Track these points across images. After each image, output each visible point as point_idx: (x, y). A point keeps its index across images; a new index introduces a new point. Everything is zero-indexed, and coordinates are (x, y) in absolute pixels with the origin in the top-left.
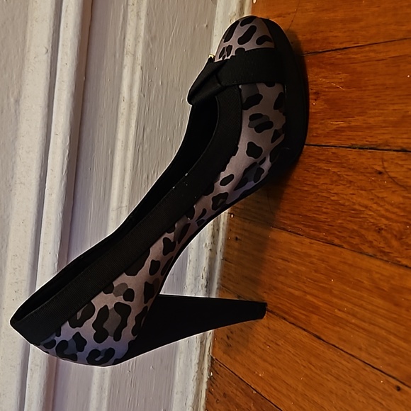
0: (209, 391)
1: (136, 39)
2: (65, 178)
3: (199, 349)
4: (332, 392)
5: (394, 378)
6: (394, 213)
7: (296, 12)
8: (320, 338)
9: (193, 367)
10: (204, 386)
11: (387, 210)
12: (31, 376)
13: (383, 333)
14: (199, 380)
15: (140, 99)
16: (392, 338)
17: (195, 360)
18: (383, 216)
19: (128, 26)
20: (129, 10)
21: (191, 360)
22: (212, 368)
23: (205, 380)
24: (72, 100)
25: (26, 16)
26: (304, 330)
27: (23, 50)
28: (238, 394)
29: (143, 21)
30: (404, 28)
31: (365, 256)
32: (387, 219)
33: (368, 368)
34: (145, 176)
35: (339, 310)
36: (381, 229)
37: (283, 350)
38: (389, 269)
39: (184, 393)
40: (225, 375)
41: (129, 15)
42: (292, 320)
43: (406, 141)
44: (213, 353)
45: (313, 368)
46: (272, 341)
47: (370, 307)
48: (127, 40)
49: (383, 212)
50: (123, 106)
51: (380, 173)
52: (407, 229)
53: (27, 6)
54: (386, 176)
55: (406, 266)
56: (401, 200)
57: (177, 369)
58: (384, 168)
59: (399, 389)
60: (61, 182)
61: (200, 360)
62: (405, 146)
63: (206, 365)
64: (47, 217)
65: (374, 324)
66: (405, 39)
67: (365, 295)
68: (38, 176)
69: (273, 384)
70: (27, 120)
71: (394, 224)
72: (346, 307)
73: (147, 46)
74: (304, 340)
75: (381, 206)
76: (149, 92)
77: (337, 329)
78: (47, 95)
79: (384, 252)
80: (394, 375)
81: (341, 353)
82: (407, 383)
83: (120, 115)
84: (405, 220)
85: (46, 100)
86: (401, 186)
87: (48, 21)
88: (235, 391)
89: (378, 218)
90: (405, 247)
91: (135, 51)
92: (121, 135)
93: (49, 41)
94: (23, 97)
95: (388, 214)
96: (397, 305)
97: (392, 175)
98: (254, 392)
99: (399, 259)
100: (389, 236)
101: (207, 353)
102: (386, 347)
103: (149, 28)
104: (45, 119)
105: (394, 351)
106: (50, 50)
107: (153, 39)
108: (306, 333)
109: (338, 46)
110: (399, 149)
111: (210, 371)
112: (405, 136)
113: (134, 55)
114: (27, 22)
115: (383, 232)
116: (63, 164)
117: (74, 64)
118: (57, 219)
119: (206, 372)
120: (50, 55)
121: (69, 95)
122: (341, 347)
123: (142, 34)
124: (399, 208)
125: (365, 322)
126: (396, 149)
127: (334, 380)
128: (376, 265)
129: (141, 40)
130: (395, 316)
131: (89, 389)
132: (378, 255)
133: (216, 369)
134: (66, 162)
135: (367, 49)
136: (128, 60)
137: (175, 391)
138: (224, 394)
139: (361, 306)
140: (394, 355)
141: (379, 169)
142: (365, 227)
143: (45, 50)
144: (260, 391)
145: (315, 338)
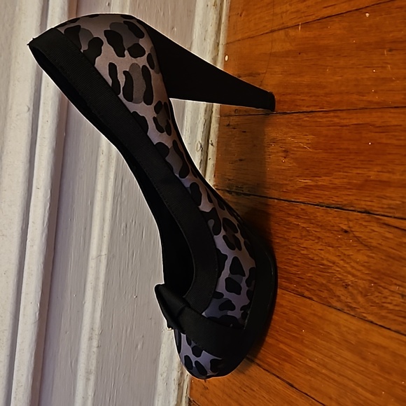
2: (46, 231)
3: (176, 391)
6: (359, 271)
7: (265, 73)
8: (292, 386)
11: (353, 267)
13: (352, 385)
16: (360, 390)
17: (173, 402)
18: (349, 273)
21: (169, 402)
24: (52, 155)
25: (9, 76)
26: (278, 377)
27: (6, 108)
30: (365, 98)
31: (334, 310)
32: (354, 276)
34: (123, 225)
35: (311, 360)
36: (348, 285)
37: (257, 396)
38: (356, 324)
42: (266, 366)
43: (369, 203)
44: (190, 395)
46: (247, 386)
47: (338, 359)
49: (350, 269)
50: (102, 159)
51: (346, 232)
52: (372, 287)
53: (10, 67)
54: (351, 235)
55: (372, 322)
56: (366, 259)
58: (349, 227)
60: (42, 233)
61: (177, 402)
62: (368, 208)
64: (29, 268)
65: (343, 376)
66: (366, 108)
67: (334, 347)
68: (20, 229)
70: (9, 175)
71: (360, 281)
72: (317, 357)
74: (277, 387)
75: (348, 263)
77: (308, 377)
78: (28, 151)
79: (351, 307)
81: (312, 402)
83: (99, 167)
84: (370, 278)
85: (28, 155)
86: (366, 246)
87: (30, 81)
89: (345, 274)
90: (370, 304)
92: (100, 187)
93: (31, 99)
94: (5, 153)
95: (353, 271)
96: (364, 359)
97: (357, 234)
99: (364, 315)
100: (355, 292)
101: (184, 394)
102: (354, 398)
104: (27, 174)
105: (362, 402)
106: (32, 108)
108: (279, 380)
109: (305, 109)
110: (363, 210)
112: (368, 199)
114: (9, 82)
115: (349, 287)
116: (44, 216)
117: (55, 121)
118: (38, 269)
120: (31, 113)
121: (50, 151)
122: (312, 396)
124: (364, 266)
125: (334, 373)
126: (359, 210)
128: (343, 319)
130: (362, 369)
132: (346, 309)
134: (47, 215)
135: (332, 114)
139: (331, 357)
141: (345, 228)
142: (333, 282)
143: (26, 109)
145: (288, 386)
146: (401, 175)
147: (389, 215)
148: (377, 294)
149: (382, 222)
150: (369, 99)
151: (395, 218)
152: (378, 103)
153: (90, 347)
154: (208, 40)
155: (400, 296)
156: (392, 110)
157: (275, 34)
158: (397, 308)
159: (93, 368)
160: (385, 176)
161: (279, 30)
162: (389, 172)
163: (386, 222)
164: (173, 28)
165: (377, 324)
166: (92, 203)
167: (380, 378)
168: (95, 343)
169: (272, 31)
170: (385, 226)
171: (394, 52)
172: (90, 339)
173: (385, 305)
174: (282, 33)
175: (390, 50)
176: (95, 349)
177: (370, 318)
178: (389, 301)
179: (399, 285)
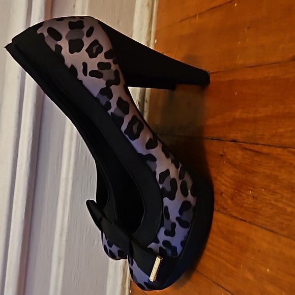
2: (30, 159)
5: (229, 292)
6: (229, 182)
9: (119, 287)
11: (225, 180)
13: (224, 262)
16: (229, 265)
17: (120, 282)
18: (224, 184)
21: (117, 282)
24: (34, 108)
27: (3, 76)
32: (226, 186)
33: (216, 286)
34: (84, 157)
36: (222, 193)
38: (227, 219)
43: (235, 135)
44: (131, 277)
47: (216, 244)
49: (223, 182)
51: (222, 155)
52: (236, 193)
54: (225, 158)
55: (236, 217)
56: (233, 173)
57: (108, 288)
58: (224, 152)
60: (27, 161)
61: (123, 282)
62: (234, 138)
63: (127, 285)
65: (219, 256)
68: (12, 158)
71: (229, 190)
75: (222, 178)
79: (224, 208)
84: (235, 187)
86: (233, 165)
89: (221, 186)
90: (235, 205)
94: (3, 107)
95: (226, 183)
96: (230, 243)
97: (228, 157)
99: (232, 213)
100: (226, 197)
102: (225, 271)
104: (17, 121)
105: (229, 273)
106: (20, 76)
110: (232, 140)
111: (130, 289)
112: (235, 132)
116: (28, 149)
118: (24, 186)
119: (127, 290)
120: (20, 79)
121: (32, 105)
124: (232, 179)
125: (214, 254)
126: (230, 140)
132: (221, 210)
133: (133, 288)
134: (30, 149)
141: (221, 153)
143: (17, 77)
146: (253, 114)
147: (247, 142)
148: (239, 197)
149: (243, 147)
151: (250, 143)
153: (61, 241)
154: (144, 30)
155: (252, 198)
156: (249, 69)
157: (183, 23)
158: (251, 206)
159: (63, 255)
160: (245, 116)
161: (186, 19)
162: (247, 112)
163: (245, 147)
165: (238, 218)
167: (240, 256)
168: (64, 238)
169: (182, 21)
170: (244, 150)
171: (250, 29)
172: (61, 235)
173: (244, 205)
174: (187, 21)
175: (248, 28)
176: (64, 243)
177: (235, 214)
178: (246, 201)
179: (252, 191)
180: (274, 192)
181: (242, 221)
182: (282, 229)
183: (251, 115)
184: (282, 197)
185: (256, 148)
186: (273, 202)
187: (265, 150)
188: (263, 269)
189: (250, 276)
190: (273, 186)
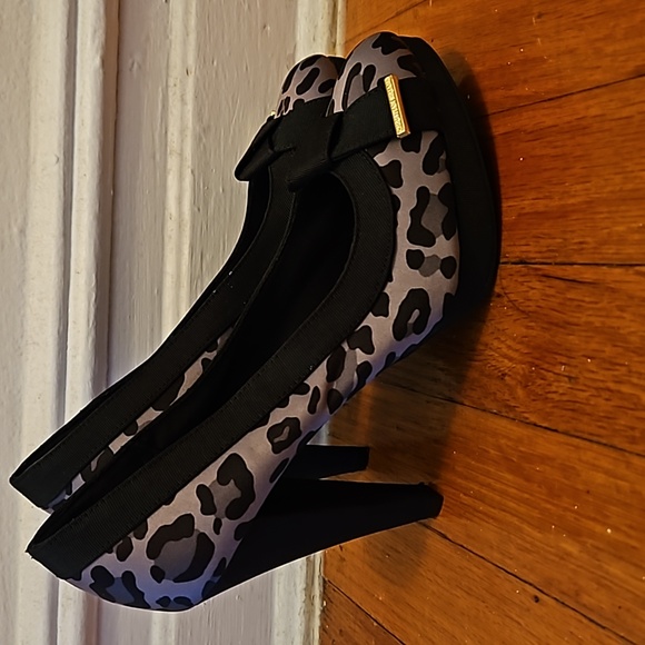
0: (322, 628)
1: (182, 132)
2: (93, 333)
3: (305, 567)
4: (463, 614)
5: (531, 584)
6: (517, 351)
8: (445, 537)
9: (299, 596)
10: (317, 623)
11: (509, 347)
12: (64, 615)
13: (515, 521)
14: (309, 613)
15: (193, 216)
16: (525, 527)
17: (301, 585)
18: (505, 356)
19: (170, 116)
20: (170, 94)
21: (295, 584)
22: (324, 596)
23: (318, 612)
24: (95, 223)
25: (28, 115)
27: (27, 161)
28: (357, 629)
29: (190, 107)
30: (512, 92)
31: (489, 415)
32: (511, 359)
33: (502, 574)
35: (465, 494)
36: (504, 375)
37: (404, 559)
38: (517, 430)
39: (288, 632)
40: (341, 602)
41: (170, 101)
43: (524, 248)
44: (324, 573)
45: (439, 581)
46: (391, 547)
47: (498, 486)
48: (169, 134)
49: (505, 350)
50: (171, 226)
51: (499, 296)
52: (532, 372)
53: (29, 101)
54: (505, 299)
55: (535, 425)
56: (524, 331)
57: (276, 599)
58: (503, 288)
59: (537, 599)
60: (87, 338)
61: (307, 584)
63: (317, 591)
64: (72, 389)
65: (504, 511)
66: (515, 108)
67: (492, 470)
68: (56, 332)
69: (396, 609)
70: (38, 256)
71: (518, 366)
72: (472, 489)
73: (198, 140)
75: (503, 342)
76: (206, 203)
77: (463, 521)
78: (61, 220)
79: (509, 406)
80: (531, 581)
82: (545, 591)
83: (166, 239)
84: (530, 360)
85: (61, 225)
86: (523, 312)
87: (57, 119)
88: (352, 625)
89: (501, 359)
90: (533, 397)
91: (182, 150)
92: (170, 268)
93: (60, 146)
94: (30, 225)
95: (511, 353)
96: (528, 479)
97: (513, 297)
98: (375, 624)
99: (526, 415)
100: (513, 383)
101: (317, 573)
102: (519, 541)
103: (199, 115)
104: (61, 253)
105: (528, 546)
106: (62, 158)
107: (206, 130)
111: (323, 599)
112: (523, 242)
113: (181, 155)
114: (29, 123)
115: (507, 378)
116: (89, 312)
117: (96, 174)
118: (84, 390)
119: (317, 601)
120: (62, 165)
121: (91, 217)
122: (469, 548)
123: (190, 125)
124: (521, 343)
125: (494, 508)
126: (513, 260)
127: (465, 595)
128: (501, 425)
129: (189, 133)
130: (526, 496)
131: (148, 631)
133: (330, 596)
134: (93, 310)
136: (173, 163)
137: (275, 631)
138: (341, 631)
139: (488, 486)
140: (529, 551)
141: (497, 290)
142: (487, 373)
143: (55, 159)
144: (381, 622)
145: (440, 539)
146: (560, 199)
147: (549, 261)
148: (540, 382)
149: (540, 273)
150: (518, 94)
151: (556, 264)
152: (528, 97)
154: (319, 40)
155: (566, 379)
156: (546, 104)
157: (402, 18)
158: (565, 398)
160: (541, 205)
161: (407, 10)
162: (545, 198)
163: (546, 272)
164: (265, 27)
165: (540, 426)
166: (160, 292)
167: (549, 506)
169: (398, 14)
170: (544, 279)
171: (543, 18)
173: (550, 395)
174: (410, 13)
175: (540, 16)
177: (533, 419)
178: (554, 389)
179: (564, 364)
180: (612, 364)
181: (549, 432)
182: (633, 440)
183: (555, 203)
184: (630, 371)
185: (570, 272)
186: (612, 386)
187: (589, 274)
188: (598, 528)
189: (571, 547)
190: (609, 350)
